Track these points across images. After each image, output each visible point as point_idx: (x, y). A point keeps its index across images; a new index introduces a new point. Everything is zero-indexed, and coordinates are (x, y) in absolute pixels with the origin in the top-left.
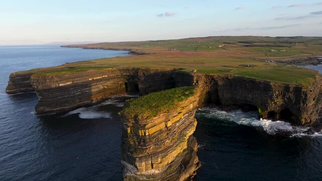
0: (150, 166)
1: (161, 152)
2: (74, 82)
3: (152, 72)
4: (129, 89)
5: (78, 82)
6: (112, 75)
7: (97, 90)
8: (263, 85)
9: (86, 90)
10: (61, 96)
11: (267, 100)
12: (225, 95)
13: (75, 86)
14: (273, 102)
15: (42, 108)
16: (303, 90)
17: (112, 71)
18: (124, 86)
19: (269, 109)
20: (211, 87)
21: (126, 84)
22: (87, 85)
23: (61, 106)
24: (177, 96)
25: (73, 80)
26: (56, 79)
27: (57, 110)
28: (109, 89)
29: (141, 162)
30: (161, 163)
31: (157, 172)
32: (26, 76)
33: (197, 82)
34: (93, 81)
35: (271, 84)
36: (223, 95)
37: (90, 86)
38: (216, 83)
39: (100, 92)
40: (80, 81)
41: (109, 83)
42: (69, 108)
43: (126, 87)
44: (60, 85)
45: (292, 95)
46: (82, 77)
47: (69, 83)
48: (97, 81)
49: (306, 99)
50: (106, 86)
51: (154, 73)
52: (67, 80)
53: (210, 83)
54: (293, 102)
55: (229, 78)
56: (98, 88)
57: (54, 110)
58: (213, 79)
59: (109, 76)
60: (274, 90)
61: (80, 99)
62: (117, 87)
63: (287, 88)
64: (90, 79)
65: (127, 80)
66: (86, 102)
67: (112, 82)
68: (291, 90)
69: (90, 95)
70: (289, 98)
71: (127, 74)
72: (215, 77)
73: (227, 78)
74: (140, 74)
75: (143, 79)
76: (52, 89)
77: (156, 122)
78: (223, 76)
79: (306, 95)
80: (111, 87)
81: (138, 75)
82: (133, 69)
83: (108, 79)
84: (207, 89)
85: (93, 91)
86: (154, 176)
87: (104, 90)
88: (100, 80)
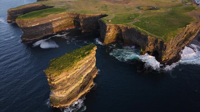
0: (60, 93)
1: (65, 88)
2: (41, 23)
3: (87, 17)
4: (75, 24)
5: (43, 23)
6: (64, 17)
7: (56, 26)
8: (144, 37)
9: (49, 27)
10: (34, 31)
11: (145, 46)
12: (126, 38)
13: (41, 26)
14: (148, 47)
15: (24, 39)
16: (164, 44)
17: (64, 15)
18: (73, 22)
19: (146, 50)
20: (118, 32)
21: (74, 21)
22: (50, 24)
23: (34, 38)
24: (78, 57)
25: (40, 22)
26: (30, 22)
27: (33, 40)
28: (63, 25)
29: (56, 92)
30: (65, 92)
31: (64, 96)
32: (16, 11)
33: (109, 29)
34: (53, 21)
35: (148, 37)
36: (125, 37)
37: (51, 24)
38: (121, 30)
39: (57, 27)
40: (44, 23)
41: (63, 21)
42: (39, 39)
43: (74, 23)
44: (33, 26)
45: (158, 45)
46: (45, 20)
47: (38, 24)
48: (55, 21)
49: (165, 49)
50: (61, 23)
51: (88, 17)
52: (37, 22)
53: (118, 30)
54: (159, 49)
55: (128, 28)
56: (56, 25)
57: (31, 40)
58: (119, 27)
59: (62, 17)
60: (149, 41)
61: (46, 32)
62: (68, 23)
63: (156, 41)
64: (50, 21)
65: (74, 19)
66: (49, 34)
67: (64, 20)
68: (159, 42)
69: (52, 29)
70: (157, 47)
71: (73, 16)
72: (120, 27)
73: (127, 28)
74: (80, 17)
75: (82, 20)
76: (28, 28)
77: (60, 77)
78: (125, 26)
79: (166, 47)
80: (64, 23)
81: (79, 18)
82: (76, 14)
83: (61, 20)
84: (116, 32)
85: (53, 27)
86: (62, 97)
87: (60, 25)
88: (57, 20)
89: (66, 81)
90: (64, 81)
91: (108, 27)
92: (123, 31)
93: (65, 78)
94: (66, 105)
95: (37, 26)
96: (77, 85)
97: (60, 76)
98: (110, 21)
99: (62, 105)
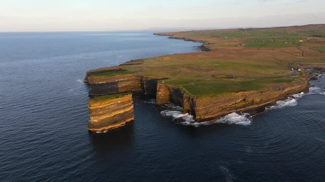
0: (94, 119)
1: (98, 115)
2: (107, 82)
6: (130, 79)
9: (115, 86)
10: (101, 88)
11: (183, 103)
13: (108, 84)
14: (185, 105)
15: (91, 94)
16: (194, 100)
17: (130, 77)
19: (185, 108)
21: (140, 83)
22: (116, 83)
25: (107, 80)
26: (98, 80)
29: (92, 117)
33: (159, 89)
34: (118, 81)
35: (184, 95)
36: (174, 98)
39: (123, 87)
40: (110, 82)
41: (129, 83)
43: (141, 85)
44: (100, 83)
46: (111, 79)
48: (121, 81)
49: (195, 105)
50: (127, 84)
51: (150, 80)
52: (104, 80)
53: (168, 90)
54: (192, 106)
55: (175, 89)
56: (122, 85)
60: (184, 99)
61: (110, 91)
62: (135, 85)
63: (189, 98)
64: (116, 81)
65: (140, 81)
67: (131, 82)
69: (118, 88)
70: (191, 104)
71: (139, 79)
72: (170, 87)
74: (144, 79)
75: (145, 82)
76: (96, 84)
78: (173, 87)
80: (130, 85)
81: (142, 79)
82: (141, 76)
83: (128, 81)
84: (168, 93)
85: (119, 86)
86: (95, 122)
87: (126, 86)
88: (123, 81)
89: (99, 110)
90: (97, 109)
91: (158, 87)
92: (171, 91)
93: (98, 107)
94: (97, 129)
95: (104, 83)
96: (107, 116)
97: (95, 105)
98: (163, 82)
99: (95, 129)
